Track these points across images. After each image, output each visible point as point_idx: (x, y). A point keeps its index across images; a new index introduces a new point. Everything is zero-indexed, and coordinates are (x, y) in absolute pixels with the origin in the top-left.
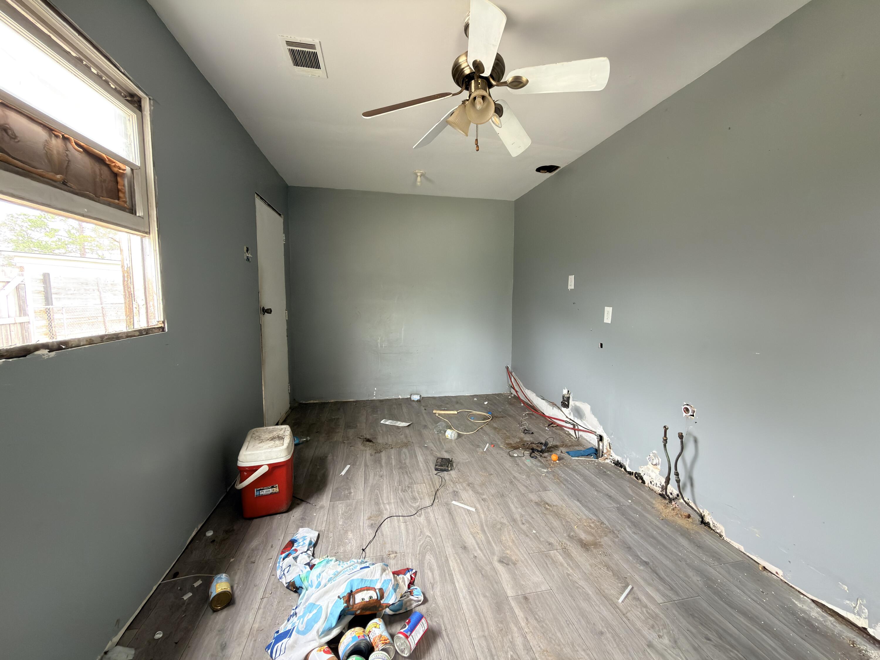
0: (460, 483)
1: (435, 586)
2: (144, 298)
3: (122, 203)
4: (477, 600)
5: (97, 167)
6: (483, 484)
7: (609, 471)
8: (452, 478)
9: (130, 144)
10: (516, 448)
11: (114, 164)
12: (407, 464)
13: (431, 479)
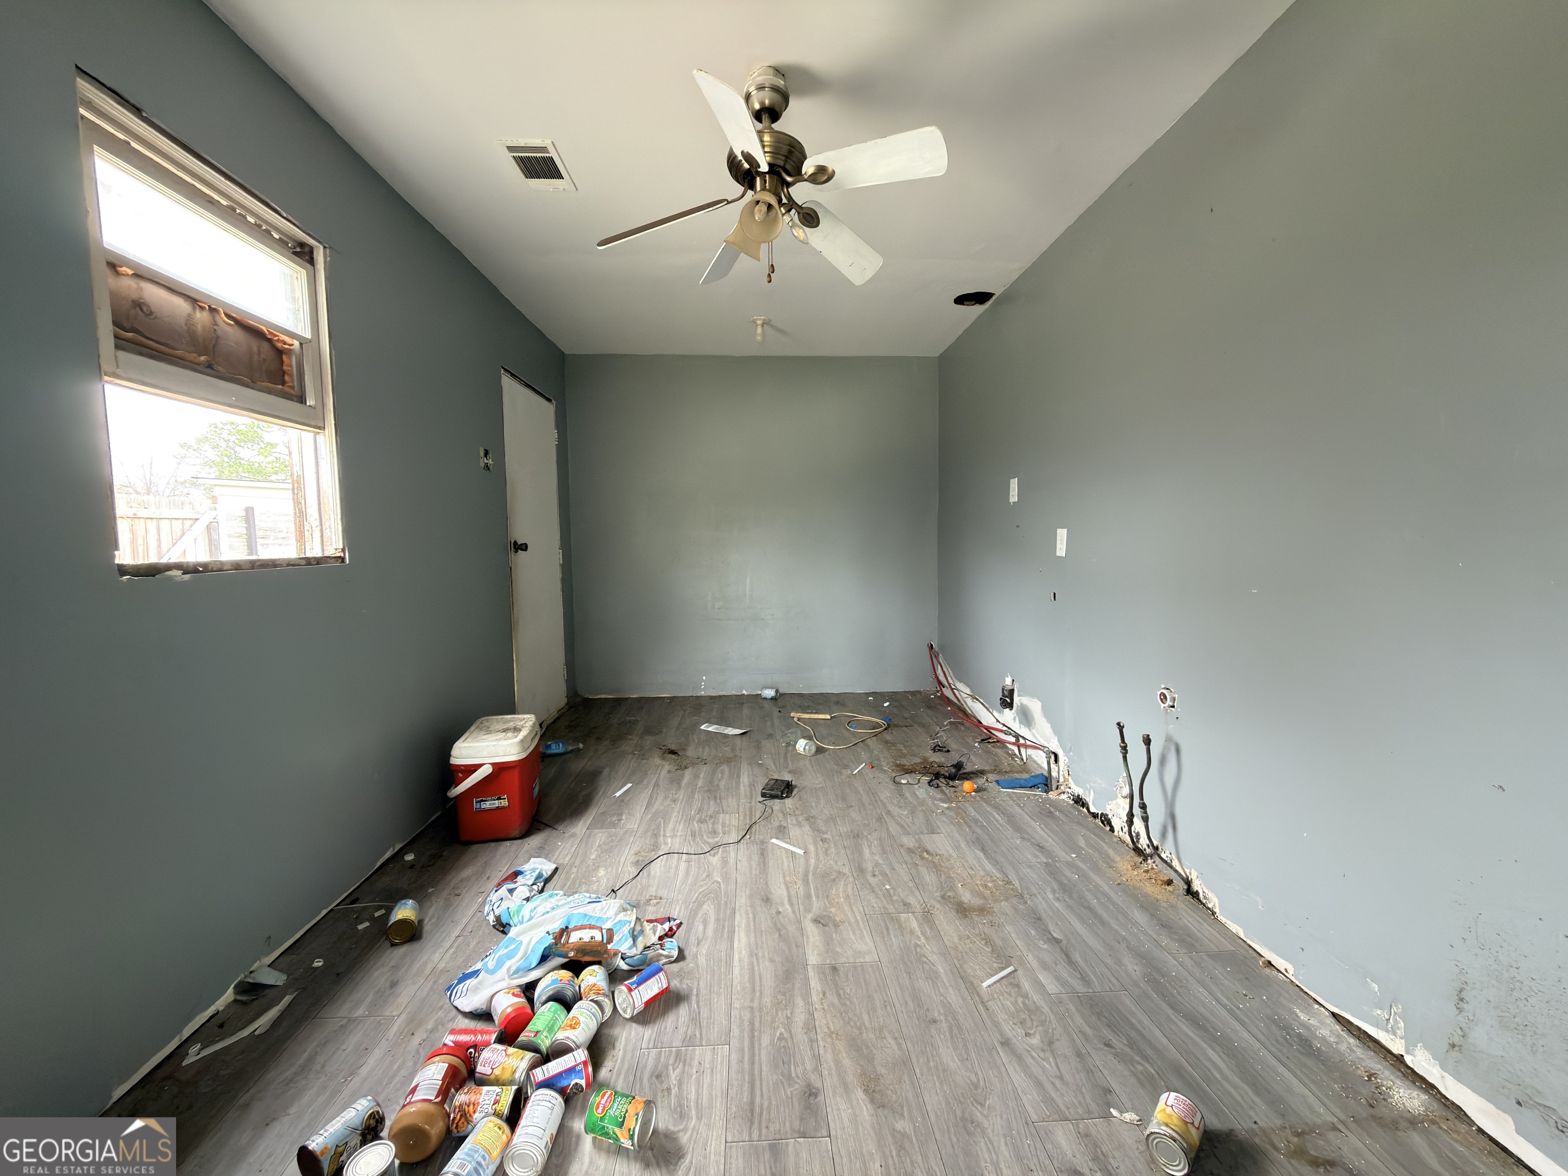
0: (795, 815)
1: (703, 942)
2: (317, 517)
3: (288, 390)
4: (758, 965)
5: (254, 344)
6: (832, 819)
7: (1059, 811)
8: (784, 809)
9: (299, 310)
10: (909, 771)
11: (276, 338)
12: (721, 787)
13: (751, 809)
